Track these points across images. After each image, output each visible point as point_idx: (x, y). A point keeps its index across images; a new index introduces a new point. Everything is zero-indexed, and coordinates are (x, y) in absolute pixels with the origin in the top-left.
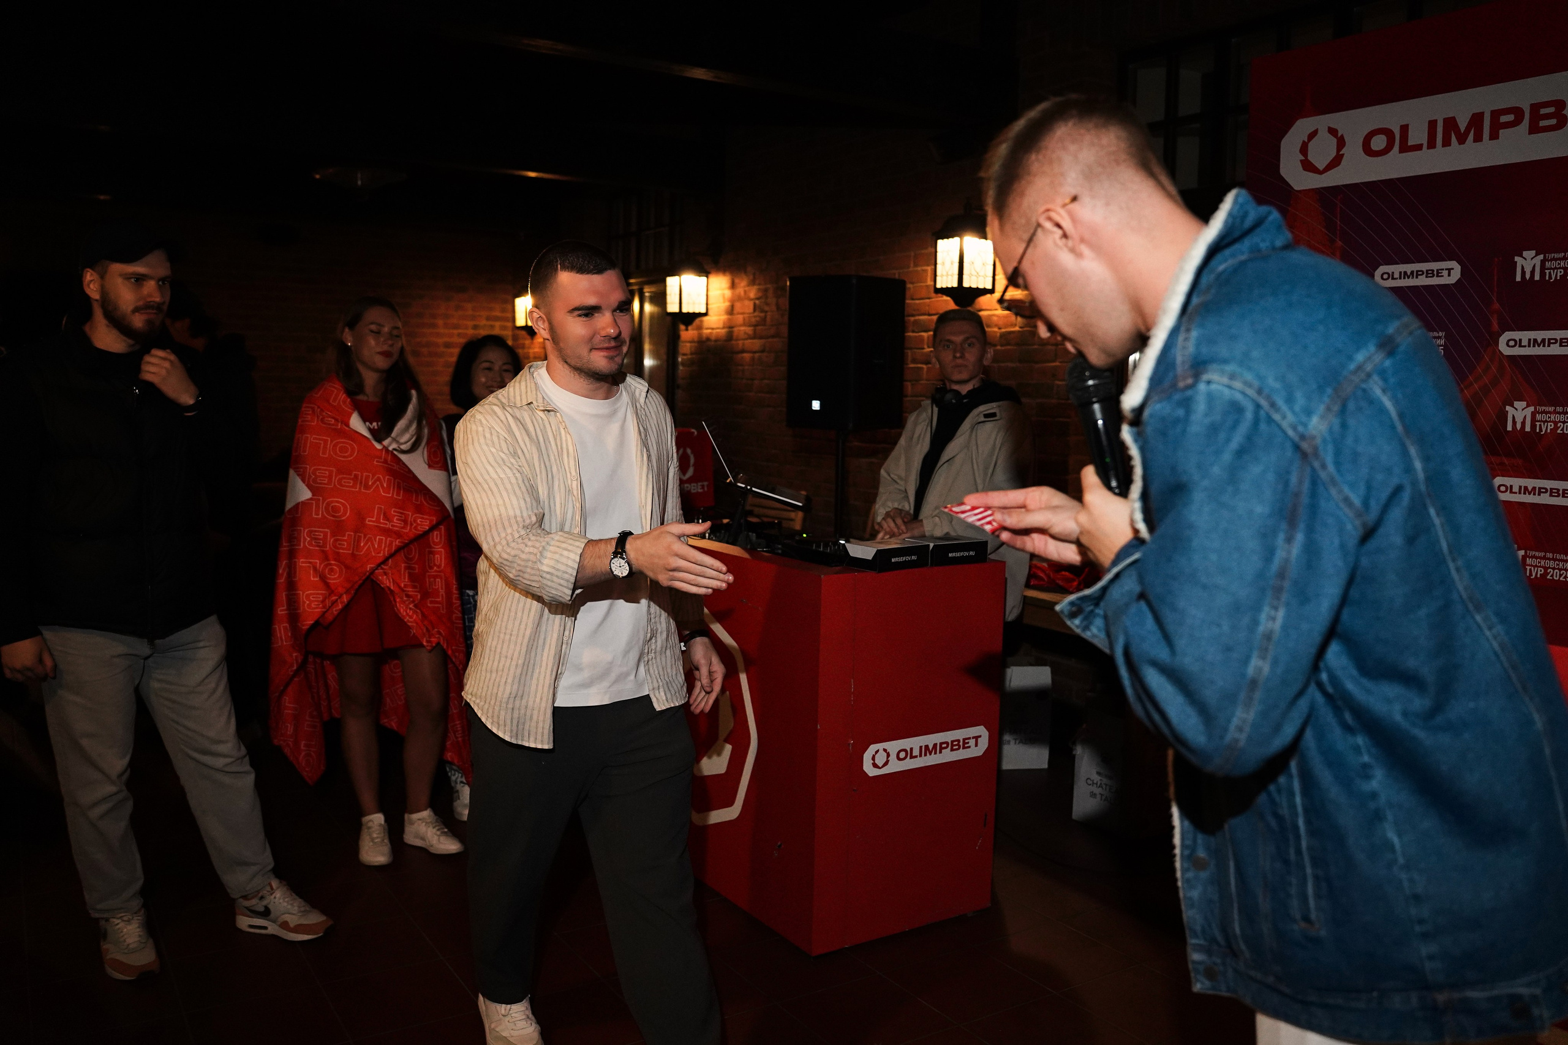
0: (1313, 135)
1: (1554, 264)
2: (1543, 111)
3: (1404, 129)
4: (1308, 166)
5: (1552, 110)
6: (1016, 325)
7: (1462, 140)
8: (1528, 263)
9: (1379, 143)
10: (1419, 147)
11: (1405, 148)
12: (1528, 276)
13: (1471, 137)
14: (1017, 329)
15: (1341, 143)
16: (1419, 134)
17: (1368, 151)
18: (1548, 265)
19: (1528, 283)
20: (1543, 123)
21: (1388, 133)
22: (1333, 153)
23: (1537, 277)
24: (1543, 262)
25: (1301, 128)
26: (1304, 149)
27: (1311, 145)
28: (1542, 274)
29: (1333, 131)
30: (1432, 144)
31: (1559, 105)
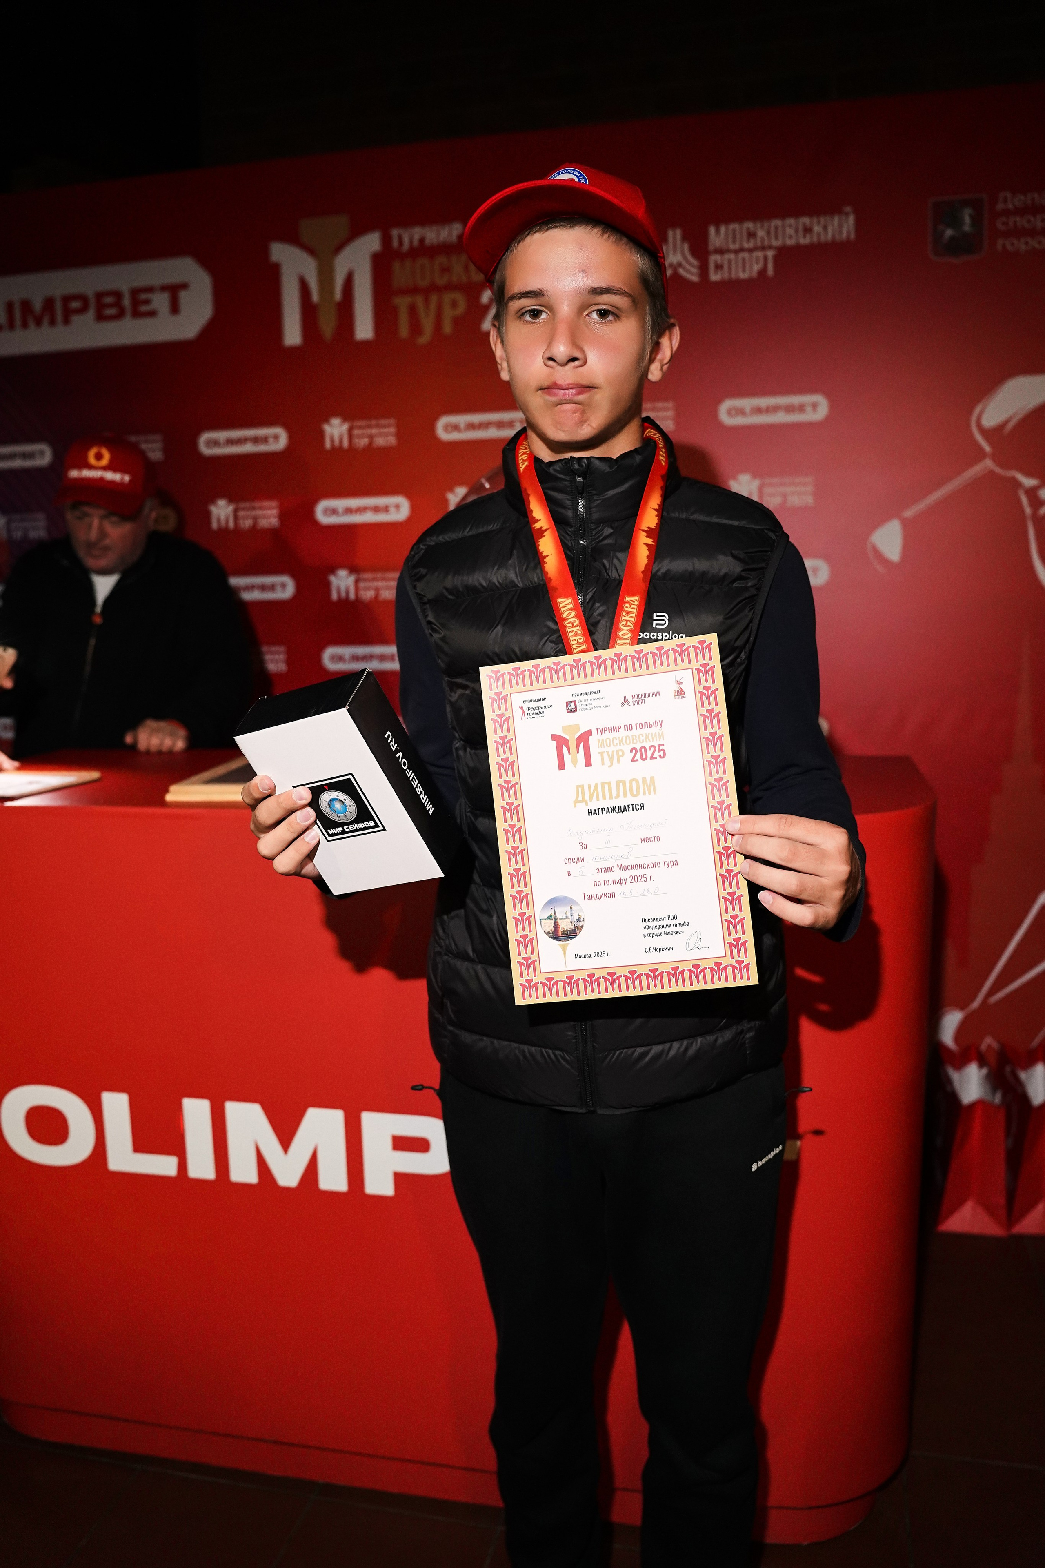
2: (106, 300)
5: (111, 300)
31: (118, 295)
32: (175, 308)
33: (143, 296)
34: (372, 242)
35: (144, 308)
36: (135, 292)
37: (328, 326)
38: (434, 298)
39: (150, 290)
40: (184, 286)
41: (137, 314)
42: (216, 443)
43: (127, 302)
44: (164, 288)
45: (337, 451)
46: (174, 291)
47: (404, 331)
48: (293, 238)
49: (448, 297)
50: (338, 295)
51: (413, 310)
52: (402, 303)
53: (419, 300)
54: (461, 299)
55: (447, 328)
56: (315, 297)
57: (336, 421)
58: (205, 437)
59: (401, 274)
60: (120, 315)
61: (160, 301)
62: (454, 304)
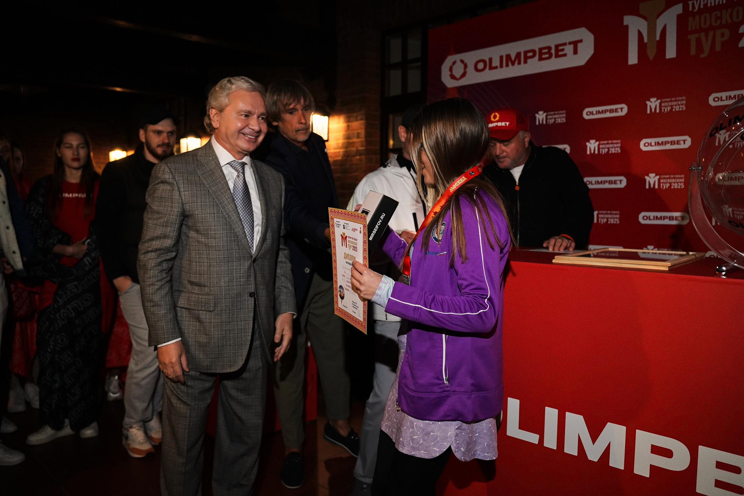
0: (454, 63)
1: (550, 117)
2: (544, 51)
3: (490, 60)
4: (453, 77)
5: (546, 51)
6: (338, 156)
7: (513, 64)
8: (541, 116)
9: (481, 66)
10: (496, 68)
11: (491, 68)
12: (541, 122)
13: (517, 62)
14: (340, 158)
15: (466, 66)
16: (496, 63)
17: (477, 70)
18: (548, 117)
19: (541, 125)
20: (544, 56)
21: (484, 61)
22: (462, 71)
23: (544, 123)
24: (546, 116)
25: (450, 60)
26: (451, 69)
27: (454, 68)
28: (546, 121)
29: (462, 61)
30: (501, 66)
31: (549, 48)
32: (575, 52)
33: (560, 48)
34: (678, 9)
35: (560, 53)
36: (557, 46)
37: (651, 53)
38: (711, 33)
39: (565, 44)
40: (581, 41)
41: (557, 56)
42: (592, 113)
43: (553, 51)
44: (570, 43)
45: (653, 114)
46: (575, 44)
47: (693, 52)
48: (636, 13)
49: (718, 32)
50: (658, 38)
51: (699, 41)
52: (693, 38)
53: (703, 35)
54: (727, 32)
55: (718, 48)
56: (646, 40)
57: (653, 100)
58: (587, 110)
59: (693, 24)
60: (550, 57)
61: (569, 49)
62: (723, 35)
